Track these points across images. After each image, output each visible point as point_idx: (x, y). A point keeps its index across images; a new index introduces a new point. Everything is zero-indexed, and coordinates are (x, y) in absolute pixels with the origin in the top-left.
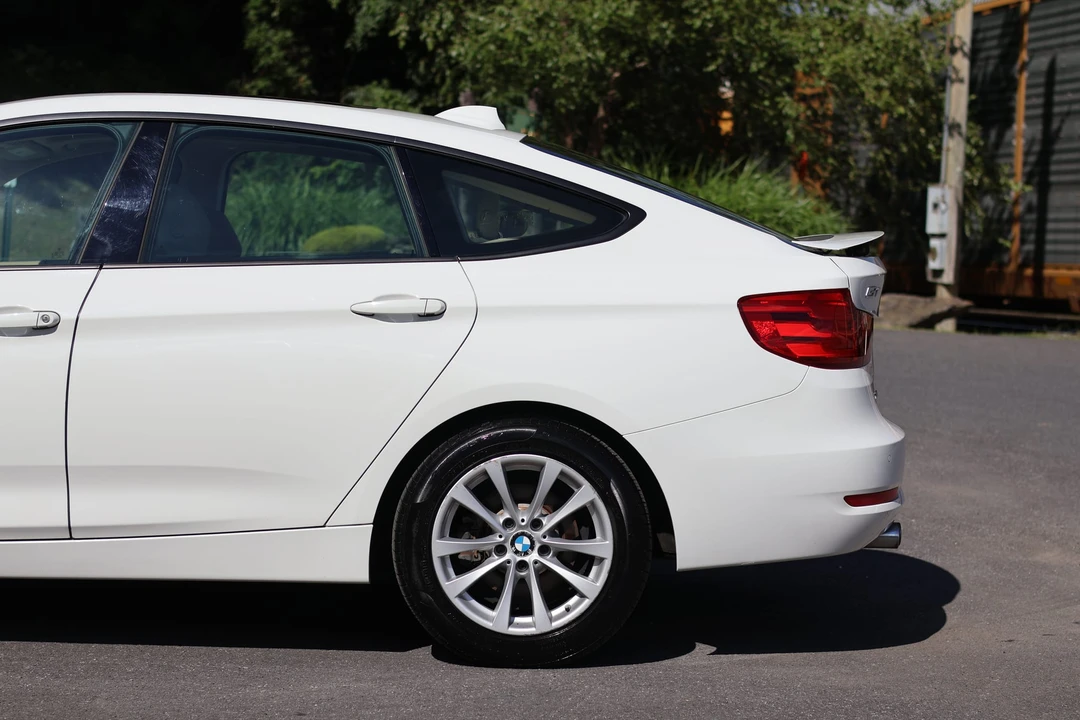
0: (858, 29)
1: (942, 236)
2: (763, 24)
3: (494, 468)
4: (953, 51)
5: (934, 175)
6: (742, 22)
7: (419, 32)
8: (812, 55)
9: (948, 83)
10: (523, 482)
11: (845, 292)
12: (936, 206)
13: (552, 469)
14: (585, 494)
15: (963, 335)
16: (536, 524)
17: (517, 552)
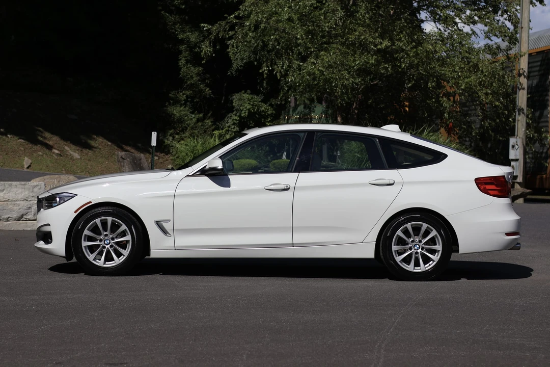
0: (476, 66)
1: (517, 160)
2: (433, 65)
3: (409, 226)
4: (520, 75)
5: (512, 133)
6: (423, 64)
7: (273, 70)
8: (455, 79)
9: (518, 90)
10: (417, 230)
11: (504, 176)
12: (513, 147)
13: (425, 226)
14: (434, 233)
15: (526, 204)
16: (420, 241)
17: (415, 249)
